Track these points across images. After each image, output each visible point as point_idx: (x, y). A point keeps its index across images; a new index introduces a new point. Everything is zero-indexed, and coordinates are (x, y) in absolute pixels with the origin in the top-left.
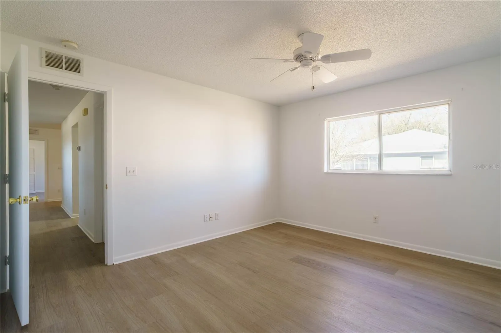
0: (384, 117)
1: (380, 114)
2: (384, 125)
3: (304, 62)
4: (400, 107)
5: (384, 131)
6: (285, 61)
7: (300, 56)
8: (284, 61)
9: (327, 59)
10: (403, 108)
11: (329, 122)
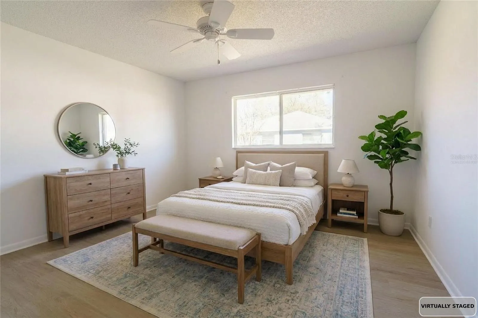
0: (285, 97)
1: (281, 94)
2: (285, 104)
3: (209, 34)
4: (297, 89)
5: (284, 109)
6: (190, 29)
7: (205, 26)
8: (188, 29)
9: (232, 33)
10: (300, 89)
11: (236, 100)
